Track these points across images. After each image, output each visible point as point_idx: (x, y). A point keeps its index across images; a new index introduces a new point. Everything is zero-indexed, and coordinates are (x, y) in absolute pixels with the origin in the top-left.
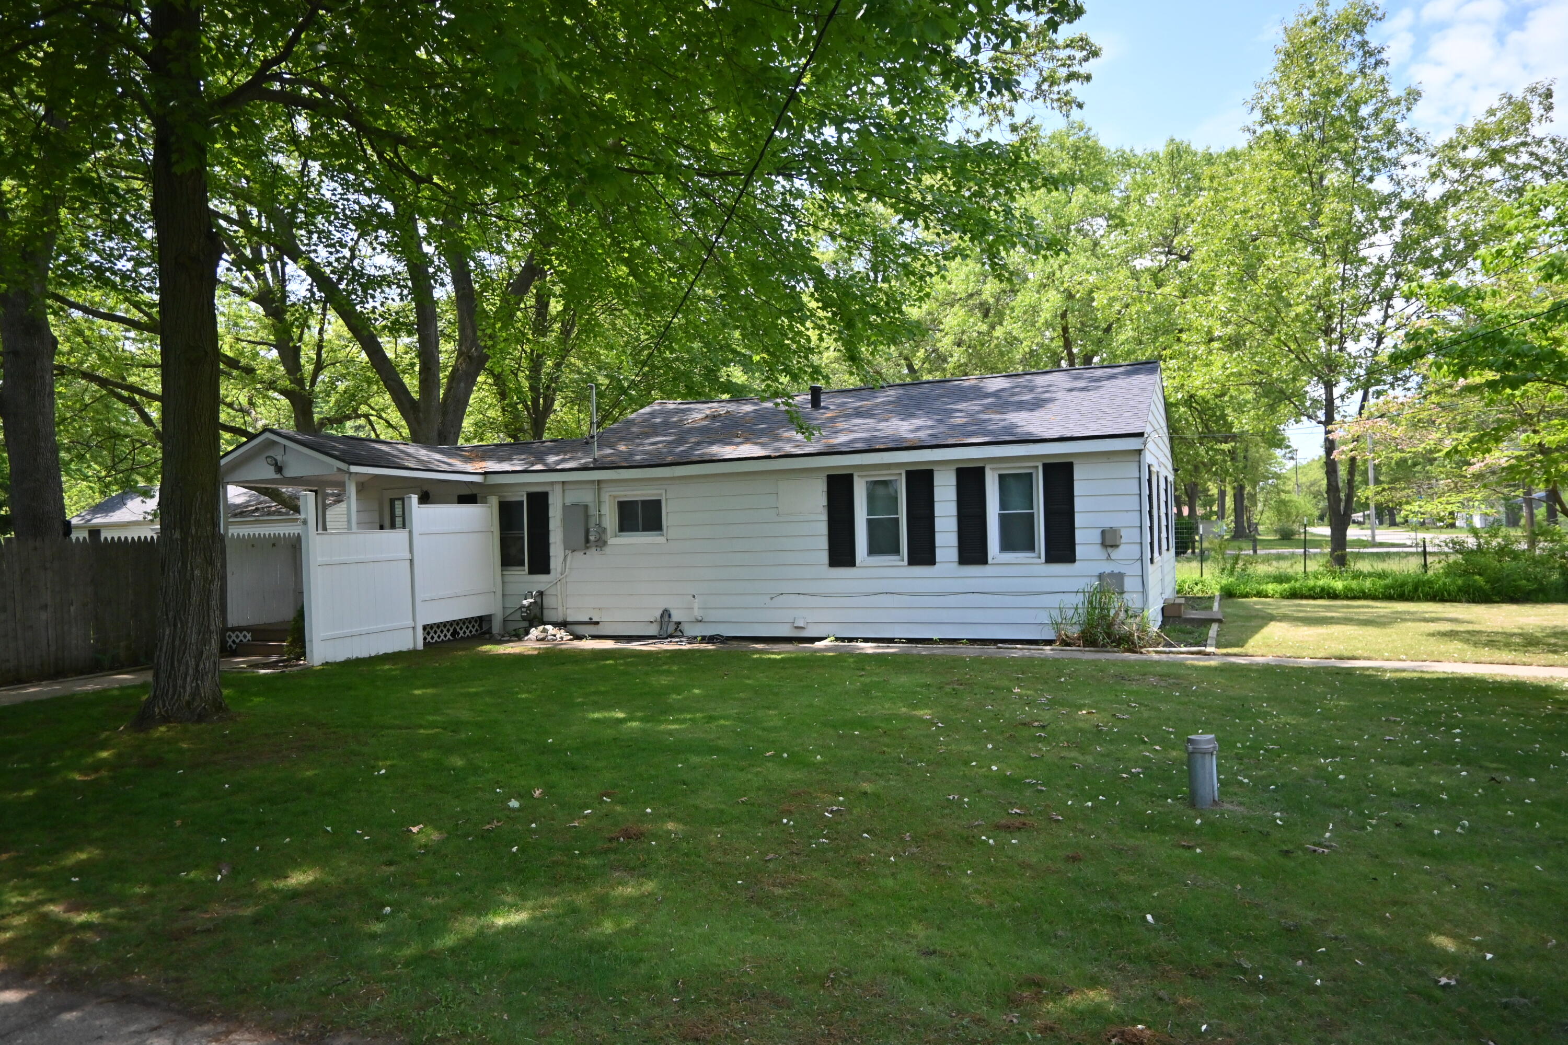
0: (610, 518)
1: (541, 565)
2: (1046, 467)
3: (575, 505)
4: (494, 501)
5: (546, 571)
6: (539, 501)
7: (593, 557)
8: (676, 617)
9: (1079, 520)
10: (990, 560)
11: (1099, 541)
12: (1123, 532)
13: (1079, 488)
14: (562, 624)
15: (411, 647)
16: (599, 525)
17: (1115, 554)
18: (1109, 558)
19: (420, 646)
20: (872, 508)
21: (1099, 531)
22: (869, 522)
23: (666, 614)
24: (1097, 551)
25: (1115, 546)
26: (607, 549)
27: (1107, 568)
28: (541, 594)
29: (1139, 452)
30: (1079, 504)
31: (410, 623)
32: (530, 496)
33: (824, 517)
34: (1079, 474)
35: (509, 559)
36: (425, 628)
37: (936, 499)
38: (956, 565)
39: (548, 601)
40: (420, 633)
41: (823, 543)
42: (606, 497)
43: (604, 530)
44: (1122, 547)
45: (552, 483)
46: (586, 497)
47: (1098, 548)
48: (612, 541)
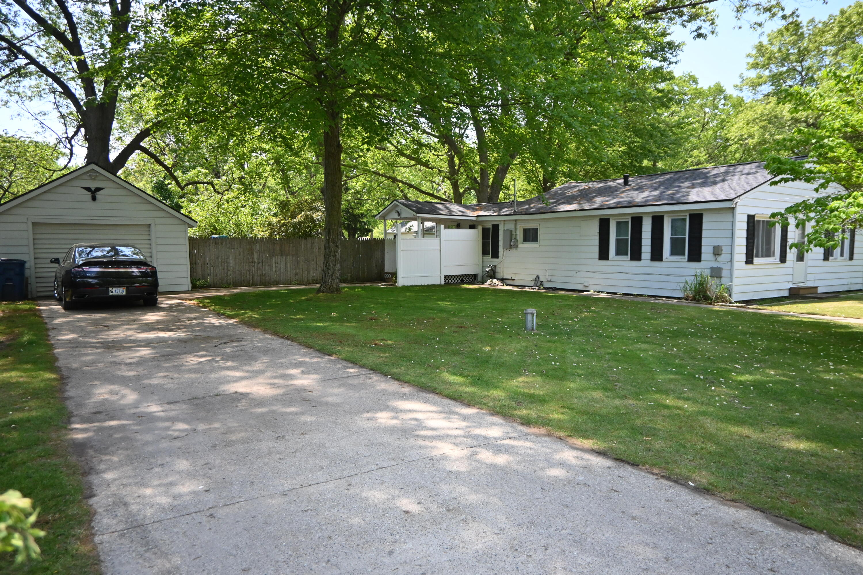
0: (520, 236)
1: (495, 255)
2: (691, 215)
3: (507, 230)
4: (480, 228)
5: (497, 257)
6: (496, 227)
7: (513, 251)
8: (541, 279)
9: (704, 241)
10: (664, 259)
11: (712, 251)
12: (723, 248)
13: (705, 226)
14: (502, 280)
15: (439, 283)
16: (516, 238)
17: (720, 258)
18: (716, 260)
19: (443, 283)
20: (618, 234)
21: (712, 248)
22: (617, 240)
23: (538, 277)
24: (711, 257)
25: (719, 255)
26: (518, 249)
27: (715, 265)
28: (495, 266)
29: (733, 208)
30: (704, 234)
31: (439, 274)
32: (493, 225)
33: (597, 237)
34: (706, 219)
35: (485, 252)
36: (445, 277)
37: (643, 230)
38: (649, 261)
39: (498, 270)
40: (443, 278)
41: (597, 249)
42: (518, 227)
43: (517, 241)
44: (723, 255)
45: (500, 221)
46: (511, 226)
47: (712, 255)
48: (520, 246)
